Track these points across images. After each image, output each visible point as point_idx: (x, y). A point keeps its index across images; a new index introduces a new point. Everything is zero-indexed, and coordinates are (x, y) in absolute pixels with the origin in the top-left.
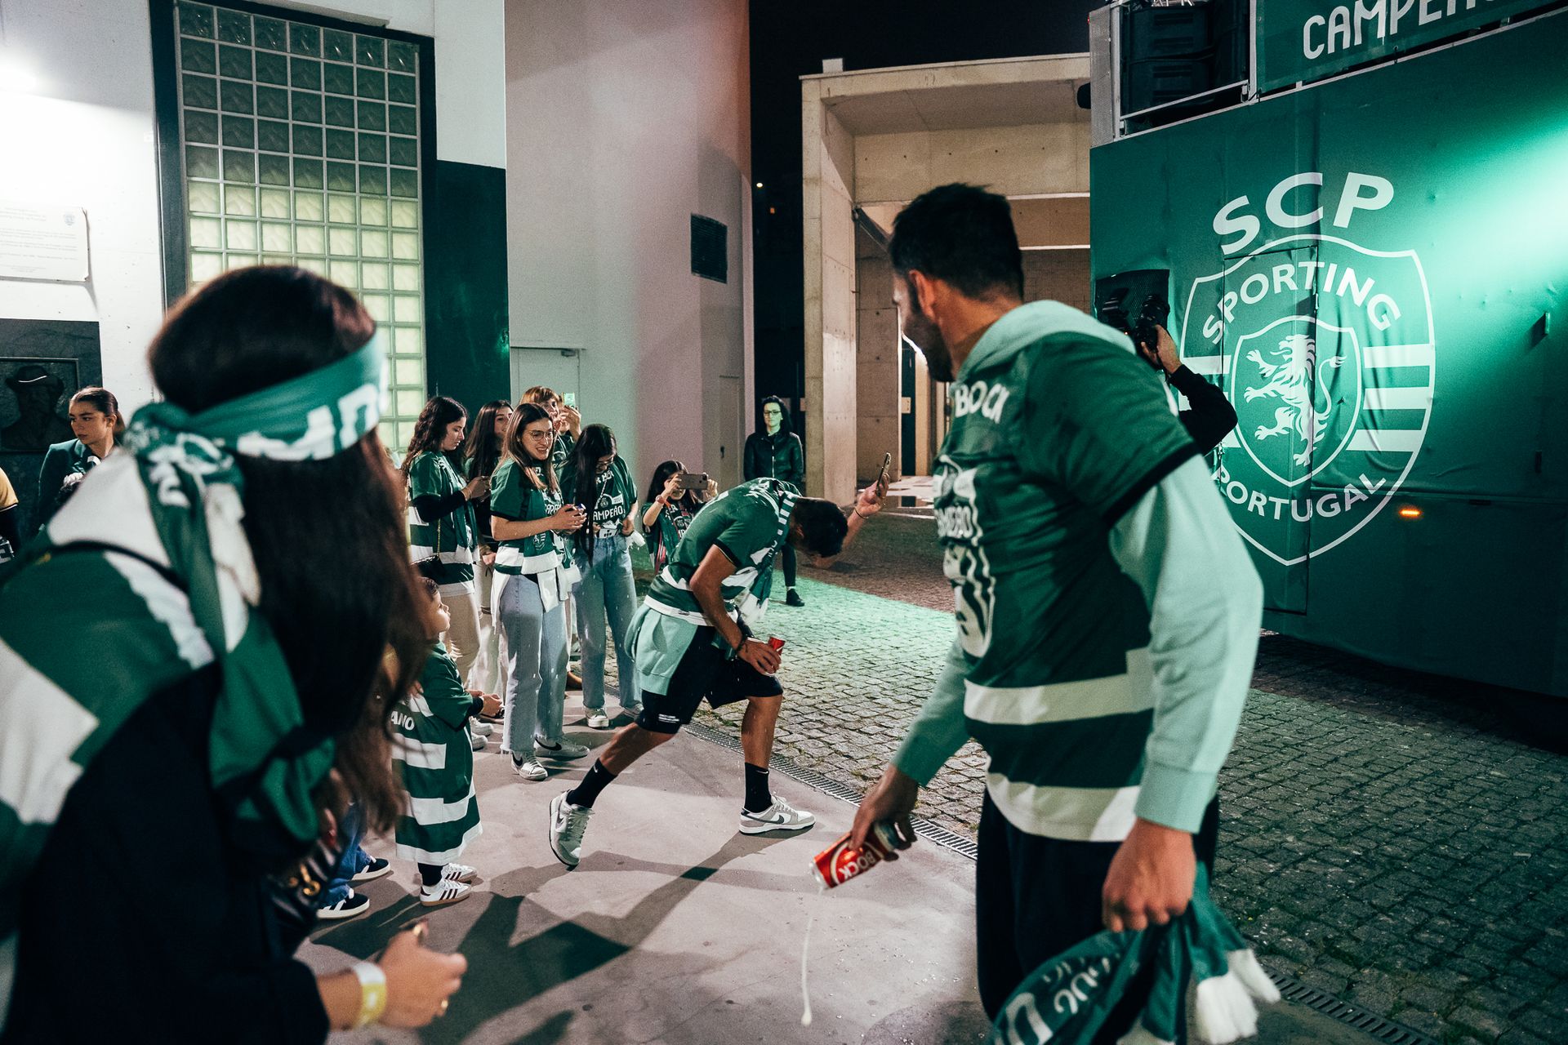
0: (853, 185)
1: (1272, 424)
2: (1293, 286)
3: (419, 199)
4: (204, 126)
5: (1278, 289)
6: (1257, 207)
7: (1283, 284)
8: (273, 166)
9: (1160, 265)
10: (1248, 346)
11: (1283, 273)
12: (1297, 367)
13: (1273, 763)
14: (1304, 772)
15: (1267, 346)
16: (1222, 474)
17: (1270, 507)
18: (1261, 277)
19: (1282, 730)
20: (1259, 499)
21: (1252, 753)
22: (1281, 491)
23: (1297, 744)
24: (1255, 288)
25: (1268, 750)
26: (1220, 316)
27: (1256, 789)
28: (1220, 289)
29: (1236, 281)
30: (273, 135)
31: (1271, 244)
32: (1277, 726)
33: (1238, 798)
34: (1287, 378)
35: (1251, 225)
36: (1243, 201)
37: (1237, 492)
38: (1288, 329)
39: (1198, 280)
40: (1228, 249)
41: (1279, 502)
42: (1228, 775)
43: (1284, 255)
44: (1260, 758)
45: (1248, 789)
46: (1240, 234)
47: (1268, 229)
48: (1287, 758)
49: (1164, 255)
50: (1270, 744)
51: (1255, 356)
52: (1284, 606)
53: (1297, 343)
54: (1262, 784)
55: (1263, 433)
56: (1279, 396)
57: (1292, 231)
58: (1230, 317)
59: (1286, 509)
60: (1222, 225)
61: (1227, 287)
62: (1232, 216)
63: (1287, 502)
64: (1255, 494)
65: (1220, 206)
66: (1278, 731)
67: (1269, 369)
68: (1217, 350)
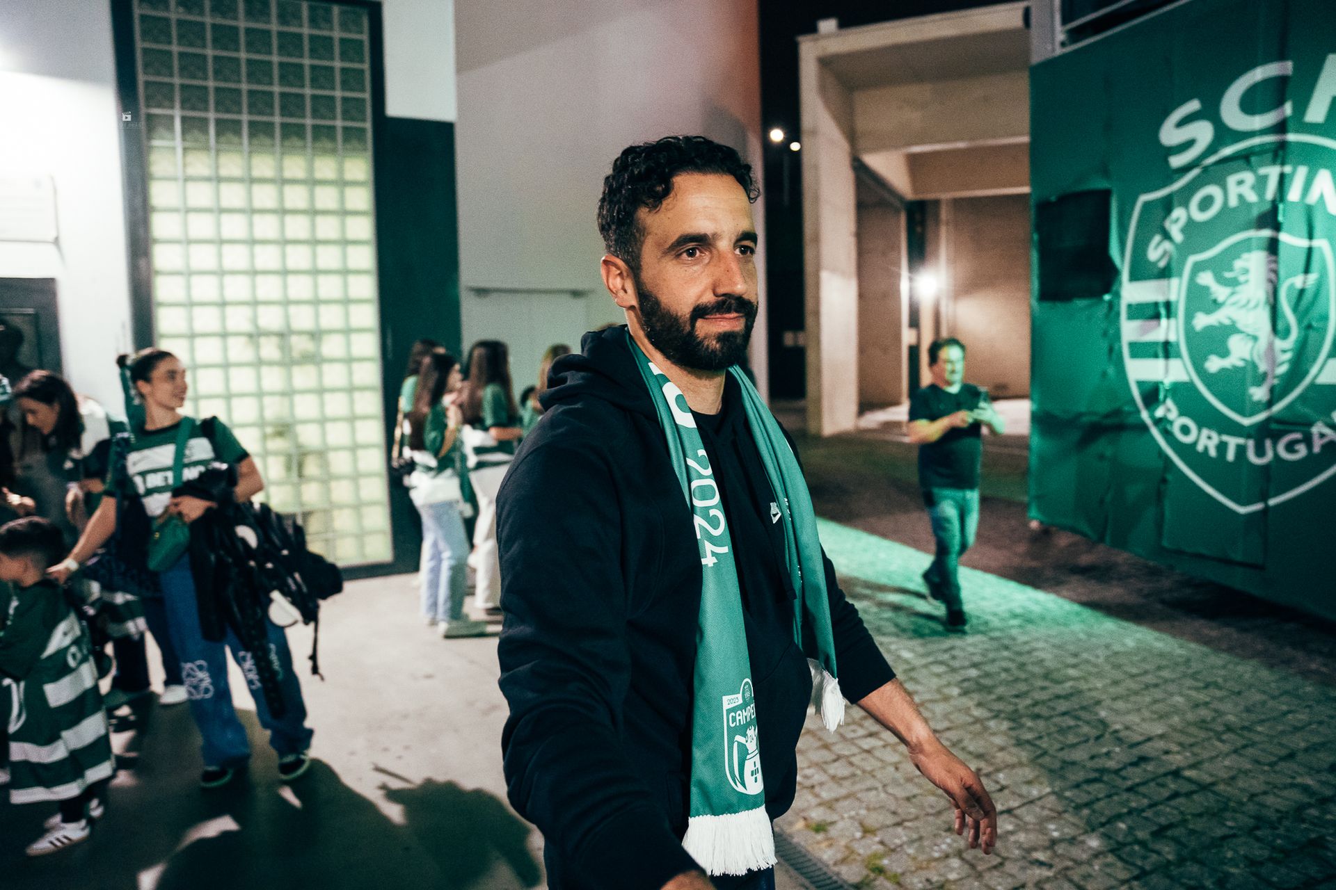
0: (852, 136)
1: (1224, 353)
2: (1252, 197)
3: (369, 154)
4: (161, 94)
5: (1233, 202)
6: (1210, 112)
7: (1241, 197)
8: (227, 128)
9: (1100, 184)
10: (1198, 268)
11: (1240, 183)
12: (1255, 288)
13: (1205, 755)
14: (1246, 772)
15: (1220, 266)
16: (1169, 410)
17: (1222, 447)
18: (1213, 190)
19: (1227, 706)
20: (1209, 438)
21: (1183, 739)
22: (1235, 430)
23: (1243, 728)
24: (1206, 203)
25: (1203, 734)
26: (1167, 236)
27: (1176, 795)
28: (1167, 205)
29: (1184, 197)
30: (228, 99)
31: (1227, 151)
32: (1221, 699)
33: (1151, 806)
34: (1244, 302)
35: (1203, 132)
36: (1194, 105)
37: (1185, 430)
38: (1245, 246)
39: (1144, 198)
40: (1176, 161)
41: (1233, 442)
42: (1145, 771)
43: (1241, 163)
44: (1191, 745)
45: (1166, 793)
46: (1190, 144)
47: (1223, 134)
48: (1225, 748)
49: (1105, 173)
50: (1209, 726)
51: (1206, 278)
52: (1238, 557)
53: (1254, 263)
54: (1187, 787)
55: (1214, 364)
56: (1234, 323)
57: (1251, 134)
58: (1178, 236)
59: (1241, 450)
60: (1170, 134)
61: (1175, 202)
62: (1182, 123)
63: (1241, 441)
64: (1205, 432)
65: (1166, 113)
66: (1221, 707)
67: (1220, 292)
68: (1165, 273)
